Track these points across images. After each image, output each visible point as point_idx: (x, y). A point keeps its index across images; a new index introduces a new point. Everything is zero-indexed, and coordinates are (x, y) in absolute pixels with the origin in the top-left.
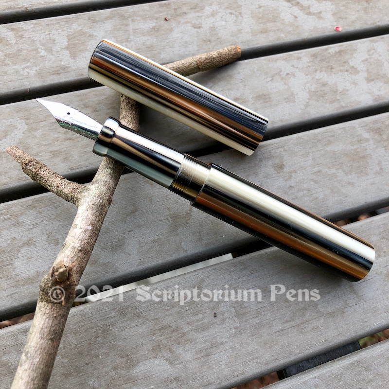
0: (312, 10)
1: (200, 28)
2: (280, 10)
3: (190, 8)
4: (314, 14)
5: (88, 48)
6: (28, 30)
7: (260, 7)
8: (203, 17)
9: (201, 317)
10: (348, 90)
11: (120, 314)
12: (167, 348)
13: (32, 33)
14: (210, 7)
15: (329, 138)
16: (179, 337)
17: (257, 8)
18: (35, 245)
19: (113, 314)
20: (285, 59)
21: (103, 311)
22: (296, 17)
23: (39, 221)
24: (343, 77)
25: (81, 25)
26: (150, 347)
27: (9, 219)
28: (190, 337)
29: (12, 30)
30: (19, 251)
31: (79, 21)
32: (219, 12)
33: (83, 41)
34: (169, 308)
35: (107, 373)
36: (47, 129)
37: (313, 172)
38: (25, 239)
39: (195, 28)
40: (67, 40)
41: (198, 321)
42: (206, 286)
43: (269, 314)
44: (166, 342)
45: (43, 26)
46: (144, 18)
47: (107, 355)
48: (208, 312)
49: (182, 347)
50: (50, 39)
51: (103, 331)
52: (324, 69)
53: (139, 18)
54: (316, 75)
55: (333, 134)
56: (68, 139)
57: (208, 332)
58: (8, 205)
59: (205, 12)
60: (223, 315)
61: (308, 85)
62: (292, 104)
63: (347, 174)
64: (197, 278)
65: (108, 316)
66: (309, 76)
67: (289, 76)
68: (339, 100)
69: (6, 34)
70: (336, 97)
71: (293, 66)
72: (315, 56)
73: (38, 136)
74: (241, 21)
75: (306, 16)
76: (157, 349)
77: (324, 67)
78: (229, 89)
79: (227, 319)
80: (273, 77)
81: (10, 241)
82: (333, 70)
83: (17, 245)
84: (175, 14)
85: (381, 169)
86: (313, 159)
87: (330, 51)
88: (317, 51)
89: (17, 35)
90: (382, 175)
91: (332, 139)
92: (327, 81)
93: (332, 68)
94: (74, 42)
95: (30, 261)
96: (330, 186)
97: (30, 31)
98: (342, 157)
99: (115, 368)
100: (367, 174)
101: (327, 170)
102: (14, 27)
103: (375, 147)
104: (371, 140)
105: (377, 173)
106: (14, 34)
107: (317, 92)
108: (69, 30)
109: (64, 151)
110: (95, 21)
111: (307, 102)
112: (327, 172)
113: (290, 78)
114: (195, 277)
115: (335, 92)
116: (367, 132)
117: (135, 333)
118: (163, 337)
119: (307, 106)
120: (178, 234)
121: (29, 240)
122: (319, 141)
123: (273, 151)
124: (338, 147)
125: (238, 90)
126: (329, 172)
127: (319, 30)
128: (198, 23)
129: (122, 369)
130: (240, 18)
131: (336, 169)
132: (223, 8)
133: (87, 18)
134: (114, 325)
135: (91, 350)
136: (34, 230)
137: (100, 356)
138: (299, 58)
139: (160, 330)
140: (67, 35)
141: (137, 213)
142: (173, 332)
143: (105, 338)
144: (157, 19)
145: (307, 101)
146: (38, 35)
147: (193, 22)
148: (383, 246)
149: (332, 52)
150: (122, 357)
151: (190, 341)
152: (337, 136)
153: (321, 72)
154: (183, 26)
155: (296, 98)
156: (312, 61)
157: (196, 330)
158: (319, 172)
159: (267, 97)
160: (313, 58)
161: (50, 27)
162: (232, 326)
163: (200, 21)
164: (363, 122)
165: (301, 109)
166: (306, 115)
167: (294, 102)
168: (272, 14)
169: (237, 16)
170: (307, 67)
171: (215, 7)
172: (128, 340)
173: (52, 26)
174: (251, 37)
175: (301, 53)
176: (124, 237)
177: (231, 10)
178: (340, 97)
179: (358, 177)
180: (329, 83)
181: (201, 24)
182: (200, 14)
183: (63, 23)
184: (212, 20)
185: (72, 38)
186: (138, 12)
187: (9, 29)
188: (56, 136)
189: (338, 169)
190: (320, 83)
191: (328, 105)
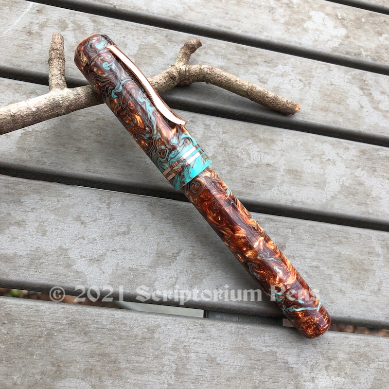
0: (381, 106)
1: (264, 83)
2: (350, 94)
3: (264, 60)
4: (381, 111)
5: (153, 64)
6: (108, 27)
7: (332, 84)
8: (273, 74)
9: (142, 360)
10: (381, 198)
11: (71, 324)
12: (98, 375)
13: (110, 30)
14: (284, 67)
15: (340, 238)
16: (113, 370)
17: (328, 85)
18: (24, 227)
19: (64, 321)
20: (333, 144)
21: (57, 315)
22: (362, 107)
23: (38, 207)
24: (382, 184)
25: (156, 39)
26: (83, 367)
27: (13, 194)
28: (124, 374)
29: (94, 21)
30: (8, 227)
31: (157, 35)
32: (290, 75)
33: (151, 55)
34: (116, 338)
35: (34, 374)
36: (83, 124)
37: (311, 265)
38: (18, 218)
39: (260, 82)
40: (138, 48)
41: (137, 362)
42: (159, 333)
43: (206, 385)
44: (99, 369)
45: (122, 27)
46: (217, 54)
47: (42, 357)
48: (150, 359)
49: (112, 380)
50: (123, 42)
51: (48, 334)
52: (367, 168)
53: (212, 53)
54: (356, 172)
55: (347, 236)
56: (97, 142)
57: (142, 377)
58: (18, 181)
59: (276, 70)
60: (163, 367)
61: (344, 178)
62: (320, 190)
63: (342, 280)
64: (155, 322)
65: (58, 322)
66: (349, 170)
67: (330, 162)
68: (368, 204)
69: (86, 23)
70: (366, 201)
71: (338, 154)
72: (363, 152)
73: (72, 128)
74: (307, 92)
75: (373, 110)
76: (89, 372)
77: (368, 167)
78: (265, 153)
79: (165, 373)
80: (313, 157)
81: (4, 214)
82: (376, 173)
83: (8, 222)
84: (247, 61)
85: (379, 289)
86: (317, 253)
87: (380, 153)
88: (368, 148)
89: (96, 28)
90: (377, 296)
91: (344, 240)
92: (365, 182)
93: (375, 171)
94: (143, 53)
95: (14, 240)
96: (321, 286)
97: (109, 28)
98: (346, 262)
99: (43, 373)
100: (362, 289)
101: (325, 268)
102: (97, 19)
103: (383, 265)
104: (382, 257)
105: (373, 292)
106: (94, 26)
107: (350, 188)
108: (144, 40)
109: (89, 152)
110: (170, 41)
111: (336, 195)
112: (324, 270)
113: (330, 164)
114: (153, 319)
115: (367, 195)
116: (382, 247)
117: (76, 348)
118: (99, 363)
119: (333, 198)
120: (156, 272)
121: (22, 222)
122: (330, 237)
123: (281, 229)
124: (346, 251)
125: (274, 156)
126: (326, 272)
127: (379, 128)
128: (266, 78)
129: (49, 377)
130: (307, 88)
131: (334, 272)
132: (295, 72)
133: (165, 35)
134: (60, 332)
135: (30, 346)
136: (30, 214)
137: (35, 356)
138: (347, 149)
139: (99, 355)
140: (140, 43)
141: (127, 236)
142: (110, 362)
143: (47, 340)
144: (228, 60)
145: (336, 193)
146: (114, 34)
147: (261, 76)
148: (347, 367)
149: (382, 154)
150: (54, 365)
151: (121, 378)
152: (350, 240)
153: (362, 170)
154: (250, 75)
155: (327, 186)
156: (359, 156)
157: (132, 370)
158: (316, 267)
159: (298, 174)
160: (361, 153)
161: (128, 31)
162: (166, 381)
163: (268, 76)
164: (383, 235)
165: (327, 199)
166: (329, 207)
167: (323, 189)
168: (340, 96)
169: (305, 85)
170: (351, 160)
171: (288, 68)
172: (67, 352)
173: (131, 31)
174: (309, 111)
175: (352, 144)
176: (105, 254)
177: (302, 76)
178: (370, 202)
179: (352, 288)
180: (365, 183)
181: (267, 81)
182: (271, 70)
183: (142, 32)
184: (280, 79)
185: (142, 49)
186: (215, 46)
187: (91, 20)
188: (88, 134)
189: (337, 272)
190: (356, 181)
191: (355, 205)
